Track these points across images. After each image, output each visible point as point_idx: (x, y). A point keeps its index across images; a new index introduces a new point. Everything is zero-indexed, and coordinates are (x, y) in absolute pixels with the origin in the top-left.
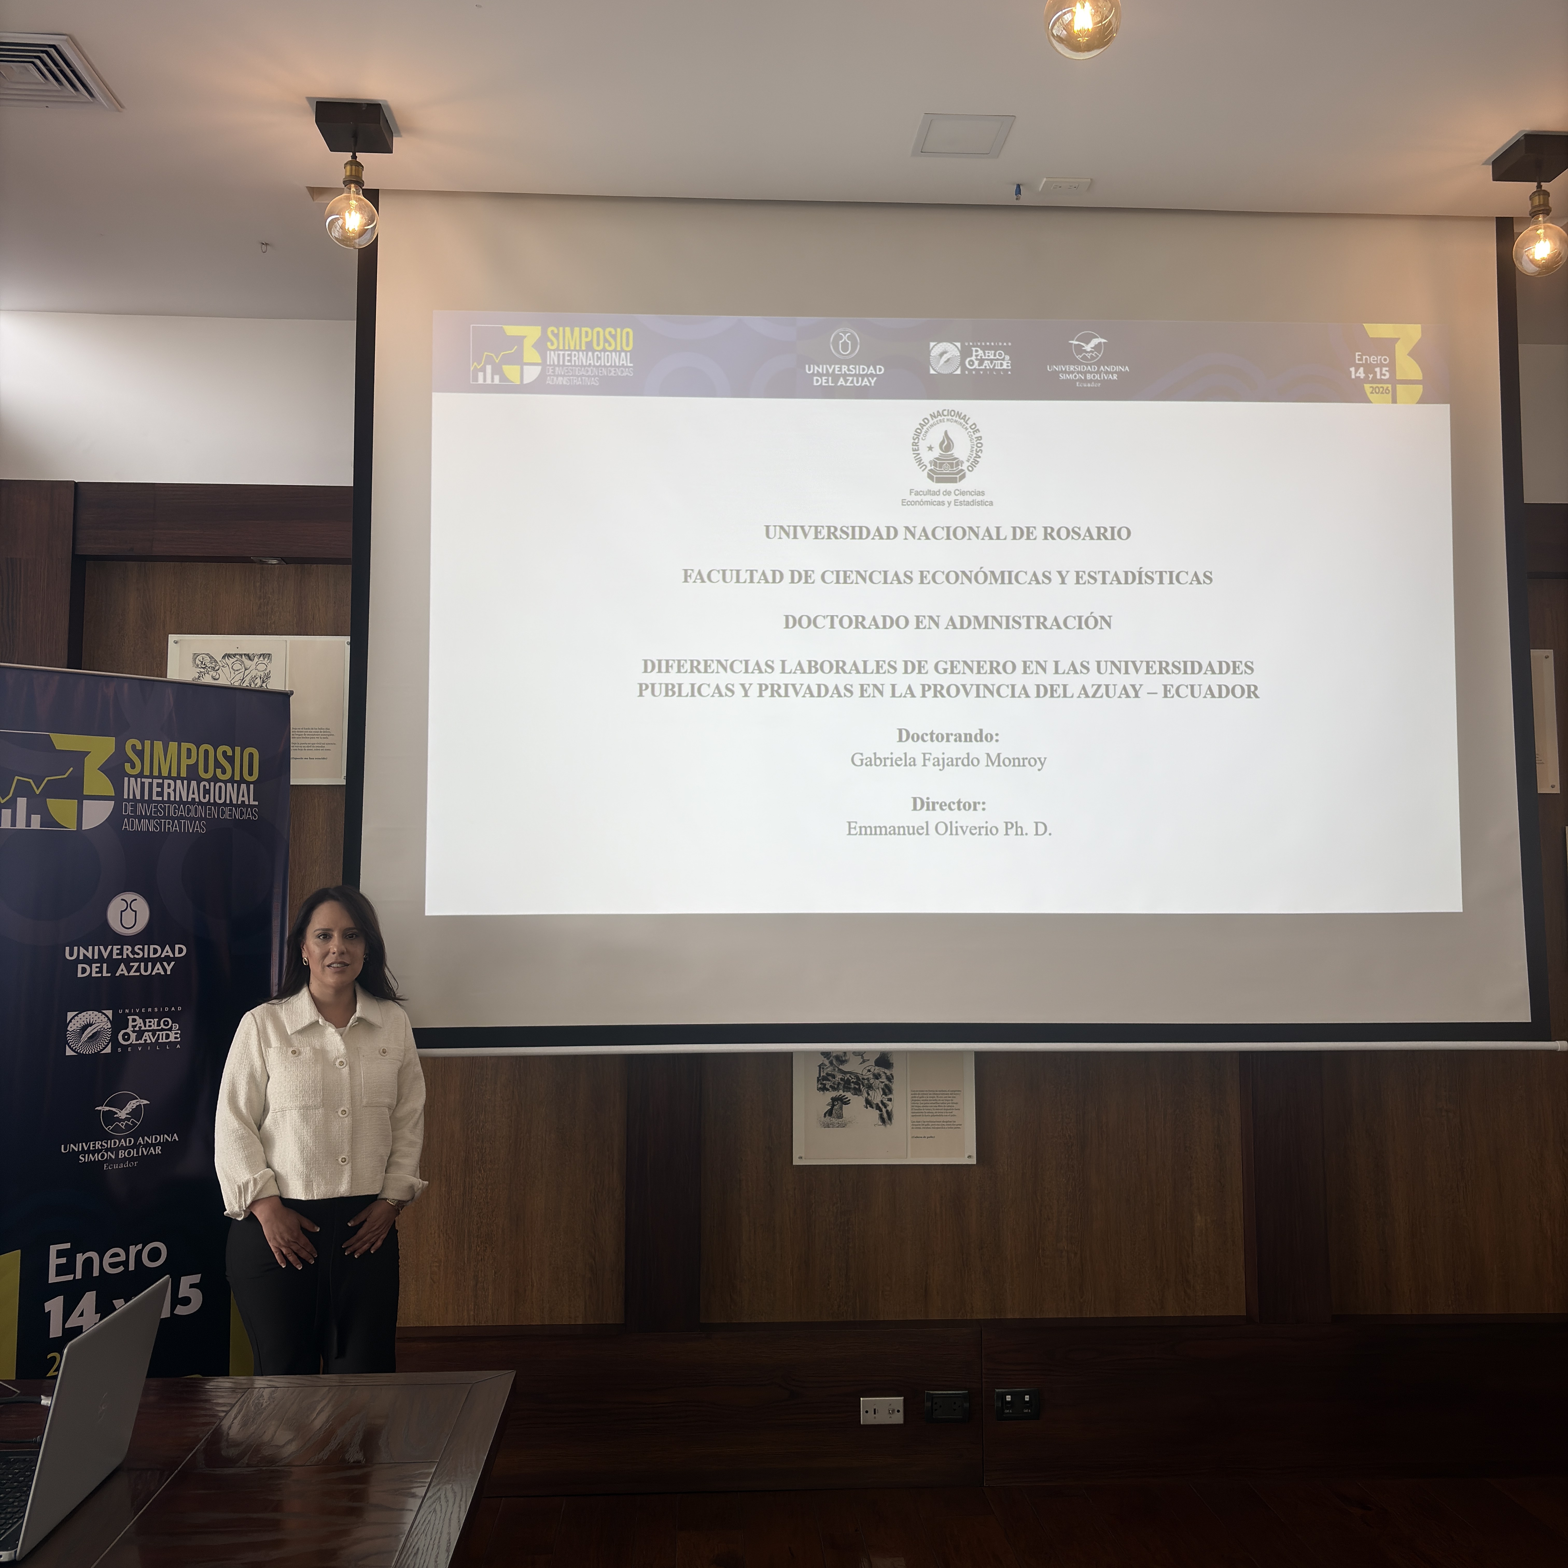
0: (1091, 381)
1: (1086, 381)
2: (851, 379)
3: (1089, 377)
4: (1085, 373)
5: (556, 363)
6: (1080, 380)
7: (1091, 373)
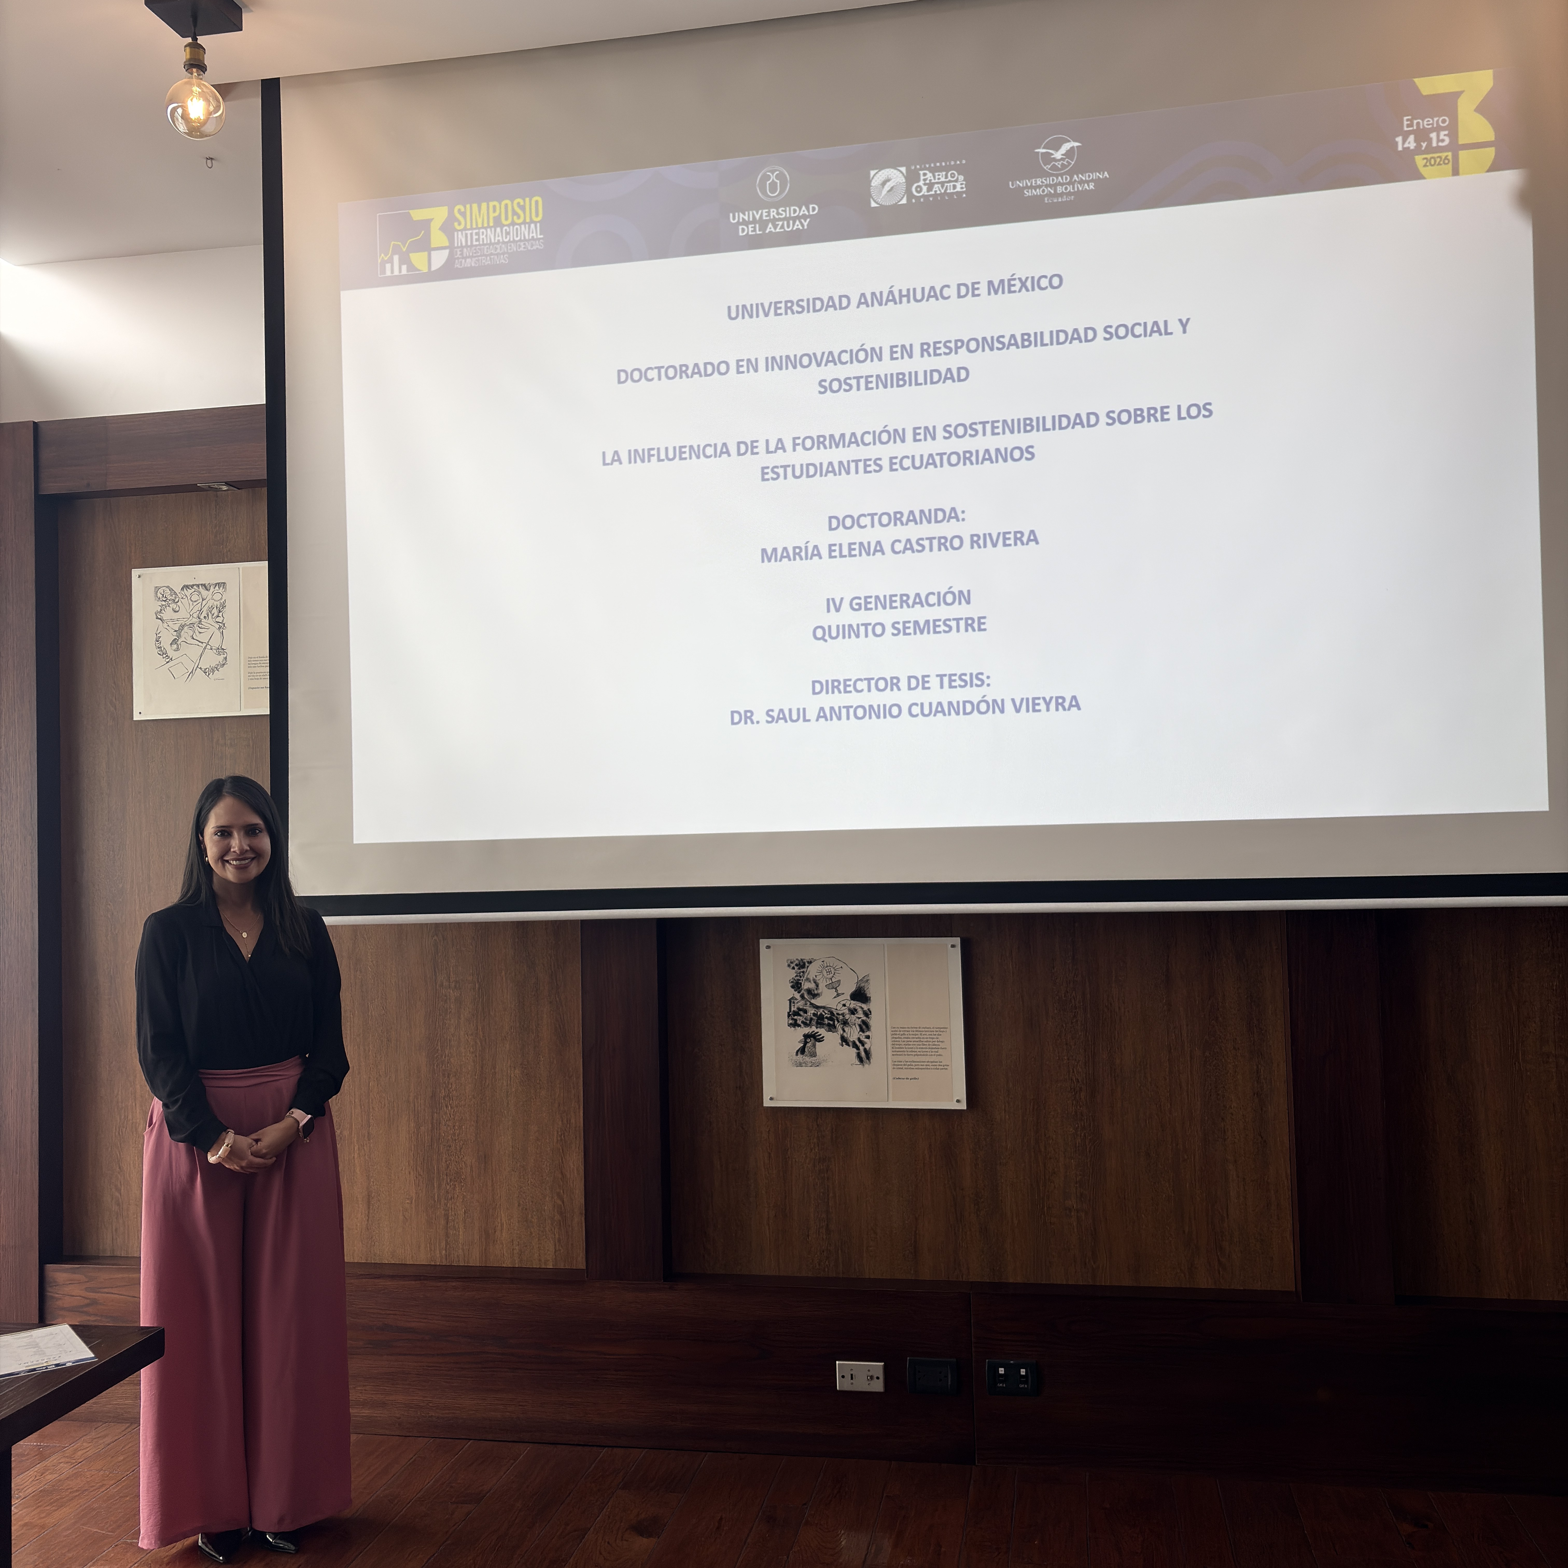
0: (1062, 194)
1: (1056, 195)
2: (780, 223)
3: (1060, 189)
4: (1054, 186)
5: (464, 244)
6: (1049, 195)
7: (1062, 184)
